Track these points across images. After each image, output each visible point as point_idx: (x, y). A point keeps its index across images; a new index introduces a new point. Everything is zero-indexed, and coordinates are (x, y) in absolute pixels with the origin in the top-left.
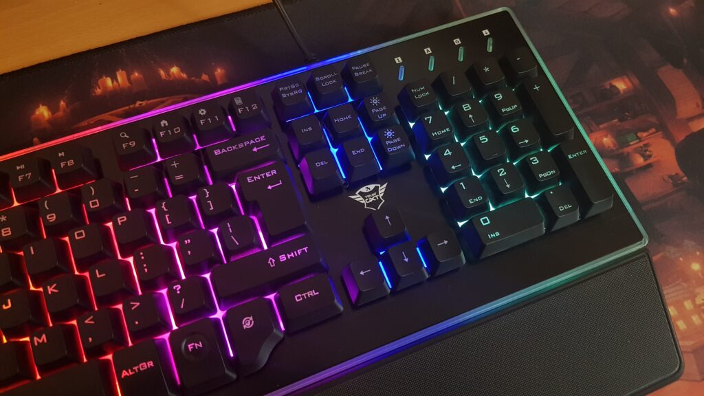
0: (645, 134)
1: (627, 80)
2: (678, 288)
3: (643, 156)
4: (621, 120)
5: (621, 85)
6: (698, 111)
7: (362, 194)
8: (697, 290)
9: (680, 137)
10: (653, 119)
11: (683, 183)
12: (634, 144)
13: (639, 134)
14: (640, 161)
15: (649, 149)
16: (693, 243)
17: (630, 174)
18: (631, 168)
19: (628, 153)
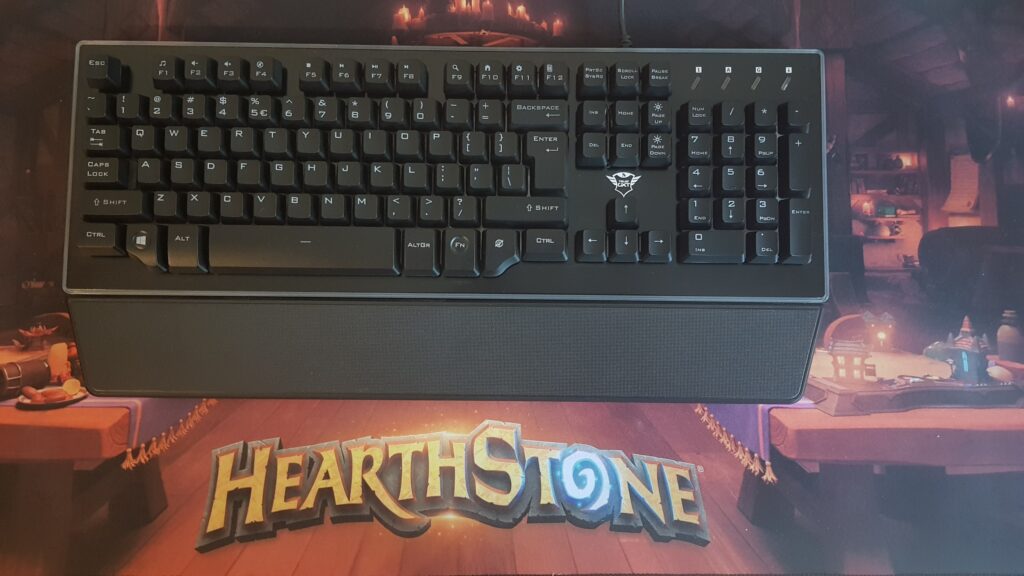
0: (903, 213)
1: (916, 157)
2: (857, 345)
3: (891, 230)
4: (889, 193)
5: (907, 161)
6: (968, 210)
7: (618, 178)
8: (871, 353)
9: (934, 226)
10: (919, 202)
11: (914, 266)
12: (890, 217)
13: (899, 211)
14: (886, 233)
15: (900, 227)
16: (891, 317)
17: (872, 241)
18: (877, 238)
19: (880, 224)
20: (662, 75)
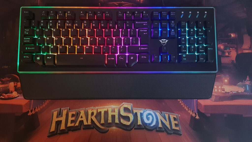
0: (232, 49)
1: (235, 35)
2: (220, 83)
3: (228, 53)
4: (228, 44)
5: (233, 35)
6: (248, 48)
7: (162, 41)
8: (223, 85)
9: (240, 52)
10: (235, 46)
11: (234, 63)
12: (228, 50)
13: (230, 48)
14: (227, 54)
15: (231, 52)
16: (228, 76)
17: (223, 56)
18: (225, 55)
19: (225, 52)
20: (174, 14)
